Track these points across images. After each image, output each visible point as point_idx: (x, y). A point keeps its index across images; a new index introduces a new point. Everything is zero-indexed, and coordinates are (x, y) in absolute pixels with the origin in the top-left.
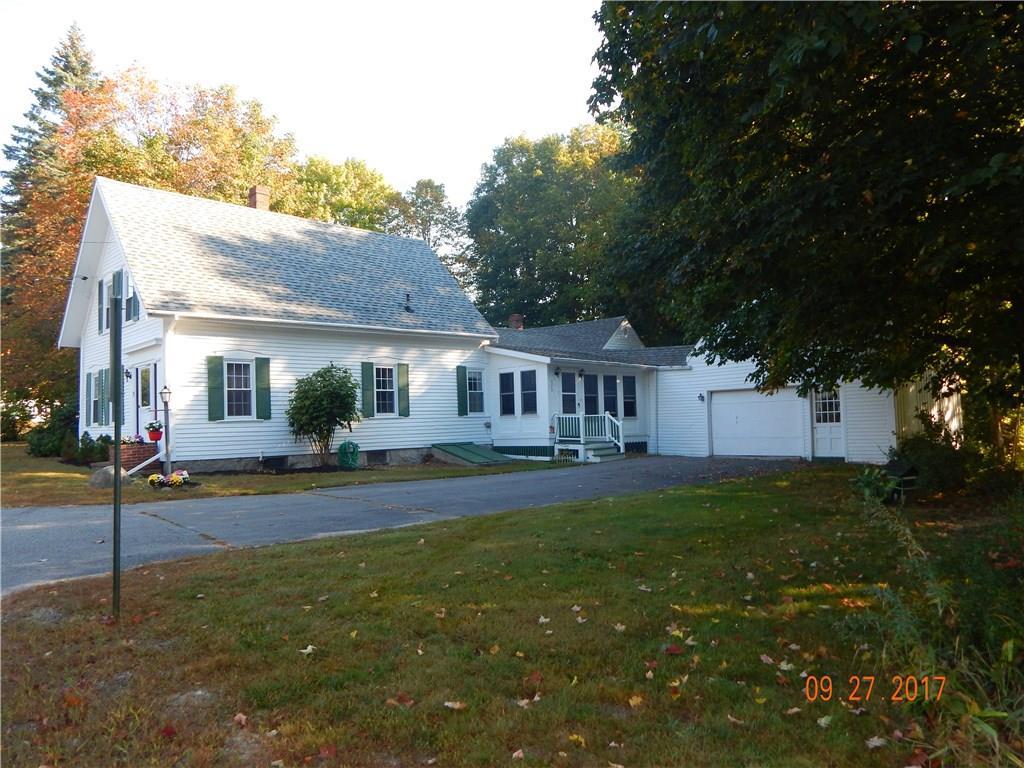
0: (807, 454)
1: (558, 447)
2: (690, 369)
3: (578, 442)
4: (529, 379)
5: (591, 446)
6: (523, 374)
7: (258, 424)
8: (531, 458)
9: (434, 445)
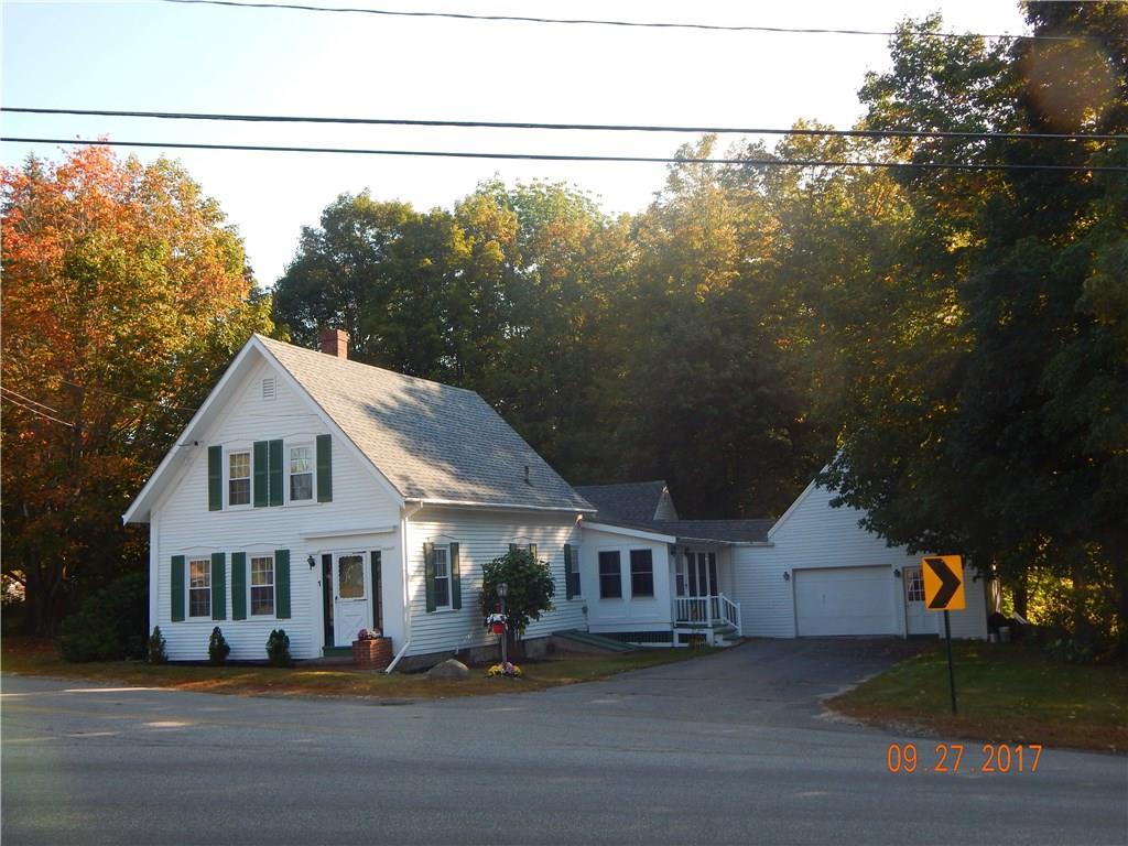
0: (901, 631)
1: (677, 631)
2: (773, 546)
3: (706, 627)
4: (642, 560)
5: (718, 629)
6: (634, 554)
7: (452, 615)
8: (644, 644)
9: (554, 634)
